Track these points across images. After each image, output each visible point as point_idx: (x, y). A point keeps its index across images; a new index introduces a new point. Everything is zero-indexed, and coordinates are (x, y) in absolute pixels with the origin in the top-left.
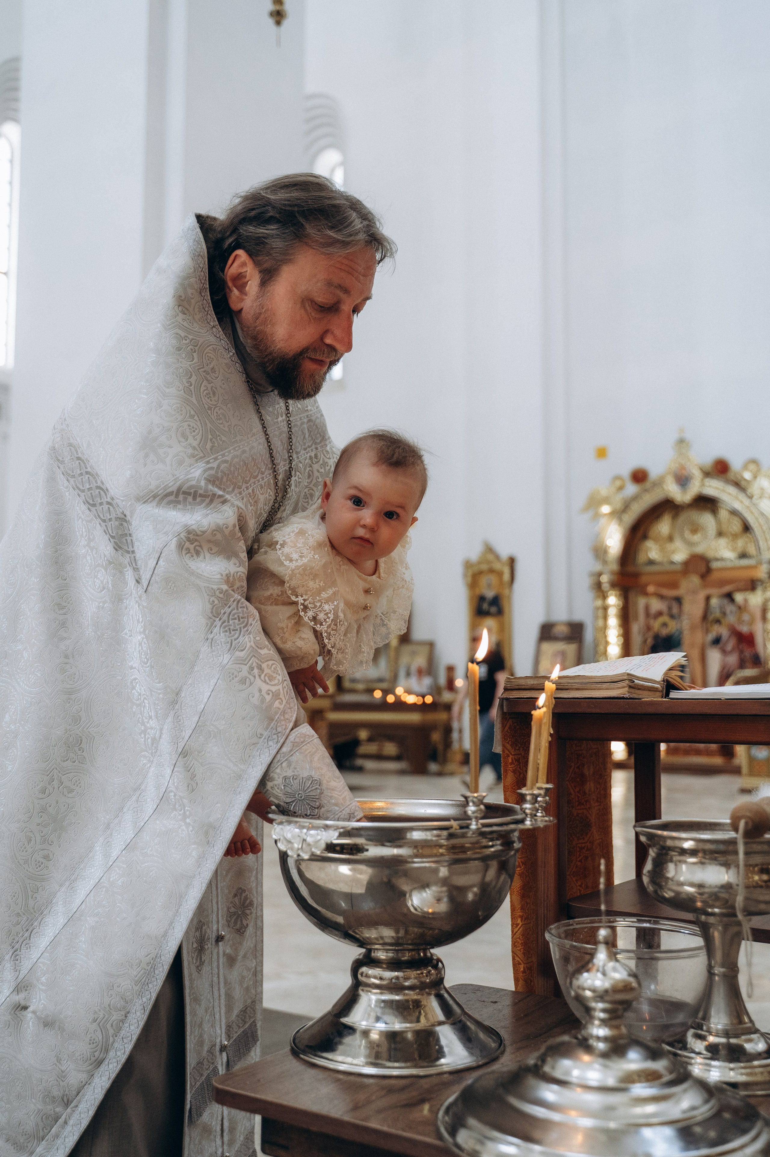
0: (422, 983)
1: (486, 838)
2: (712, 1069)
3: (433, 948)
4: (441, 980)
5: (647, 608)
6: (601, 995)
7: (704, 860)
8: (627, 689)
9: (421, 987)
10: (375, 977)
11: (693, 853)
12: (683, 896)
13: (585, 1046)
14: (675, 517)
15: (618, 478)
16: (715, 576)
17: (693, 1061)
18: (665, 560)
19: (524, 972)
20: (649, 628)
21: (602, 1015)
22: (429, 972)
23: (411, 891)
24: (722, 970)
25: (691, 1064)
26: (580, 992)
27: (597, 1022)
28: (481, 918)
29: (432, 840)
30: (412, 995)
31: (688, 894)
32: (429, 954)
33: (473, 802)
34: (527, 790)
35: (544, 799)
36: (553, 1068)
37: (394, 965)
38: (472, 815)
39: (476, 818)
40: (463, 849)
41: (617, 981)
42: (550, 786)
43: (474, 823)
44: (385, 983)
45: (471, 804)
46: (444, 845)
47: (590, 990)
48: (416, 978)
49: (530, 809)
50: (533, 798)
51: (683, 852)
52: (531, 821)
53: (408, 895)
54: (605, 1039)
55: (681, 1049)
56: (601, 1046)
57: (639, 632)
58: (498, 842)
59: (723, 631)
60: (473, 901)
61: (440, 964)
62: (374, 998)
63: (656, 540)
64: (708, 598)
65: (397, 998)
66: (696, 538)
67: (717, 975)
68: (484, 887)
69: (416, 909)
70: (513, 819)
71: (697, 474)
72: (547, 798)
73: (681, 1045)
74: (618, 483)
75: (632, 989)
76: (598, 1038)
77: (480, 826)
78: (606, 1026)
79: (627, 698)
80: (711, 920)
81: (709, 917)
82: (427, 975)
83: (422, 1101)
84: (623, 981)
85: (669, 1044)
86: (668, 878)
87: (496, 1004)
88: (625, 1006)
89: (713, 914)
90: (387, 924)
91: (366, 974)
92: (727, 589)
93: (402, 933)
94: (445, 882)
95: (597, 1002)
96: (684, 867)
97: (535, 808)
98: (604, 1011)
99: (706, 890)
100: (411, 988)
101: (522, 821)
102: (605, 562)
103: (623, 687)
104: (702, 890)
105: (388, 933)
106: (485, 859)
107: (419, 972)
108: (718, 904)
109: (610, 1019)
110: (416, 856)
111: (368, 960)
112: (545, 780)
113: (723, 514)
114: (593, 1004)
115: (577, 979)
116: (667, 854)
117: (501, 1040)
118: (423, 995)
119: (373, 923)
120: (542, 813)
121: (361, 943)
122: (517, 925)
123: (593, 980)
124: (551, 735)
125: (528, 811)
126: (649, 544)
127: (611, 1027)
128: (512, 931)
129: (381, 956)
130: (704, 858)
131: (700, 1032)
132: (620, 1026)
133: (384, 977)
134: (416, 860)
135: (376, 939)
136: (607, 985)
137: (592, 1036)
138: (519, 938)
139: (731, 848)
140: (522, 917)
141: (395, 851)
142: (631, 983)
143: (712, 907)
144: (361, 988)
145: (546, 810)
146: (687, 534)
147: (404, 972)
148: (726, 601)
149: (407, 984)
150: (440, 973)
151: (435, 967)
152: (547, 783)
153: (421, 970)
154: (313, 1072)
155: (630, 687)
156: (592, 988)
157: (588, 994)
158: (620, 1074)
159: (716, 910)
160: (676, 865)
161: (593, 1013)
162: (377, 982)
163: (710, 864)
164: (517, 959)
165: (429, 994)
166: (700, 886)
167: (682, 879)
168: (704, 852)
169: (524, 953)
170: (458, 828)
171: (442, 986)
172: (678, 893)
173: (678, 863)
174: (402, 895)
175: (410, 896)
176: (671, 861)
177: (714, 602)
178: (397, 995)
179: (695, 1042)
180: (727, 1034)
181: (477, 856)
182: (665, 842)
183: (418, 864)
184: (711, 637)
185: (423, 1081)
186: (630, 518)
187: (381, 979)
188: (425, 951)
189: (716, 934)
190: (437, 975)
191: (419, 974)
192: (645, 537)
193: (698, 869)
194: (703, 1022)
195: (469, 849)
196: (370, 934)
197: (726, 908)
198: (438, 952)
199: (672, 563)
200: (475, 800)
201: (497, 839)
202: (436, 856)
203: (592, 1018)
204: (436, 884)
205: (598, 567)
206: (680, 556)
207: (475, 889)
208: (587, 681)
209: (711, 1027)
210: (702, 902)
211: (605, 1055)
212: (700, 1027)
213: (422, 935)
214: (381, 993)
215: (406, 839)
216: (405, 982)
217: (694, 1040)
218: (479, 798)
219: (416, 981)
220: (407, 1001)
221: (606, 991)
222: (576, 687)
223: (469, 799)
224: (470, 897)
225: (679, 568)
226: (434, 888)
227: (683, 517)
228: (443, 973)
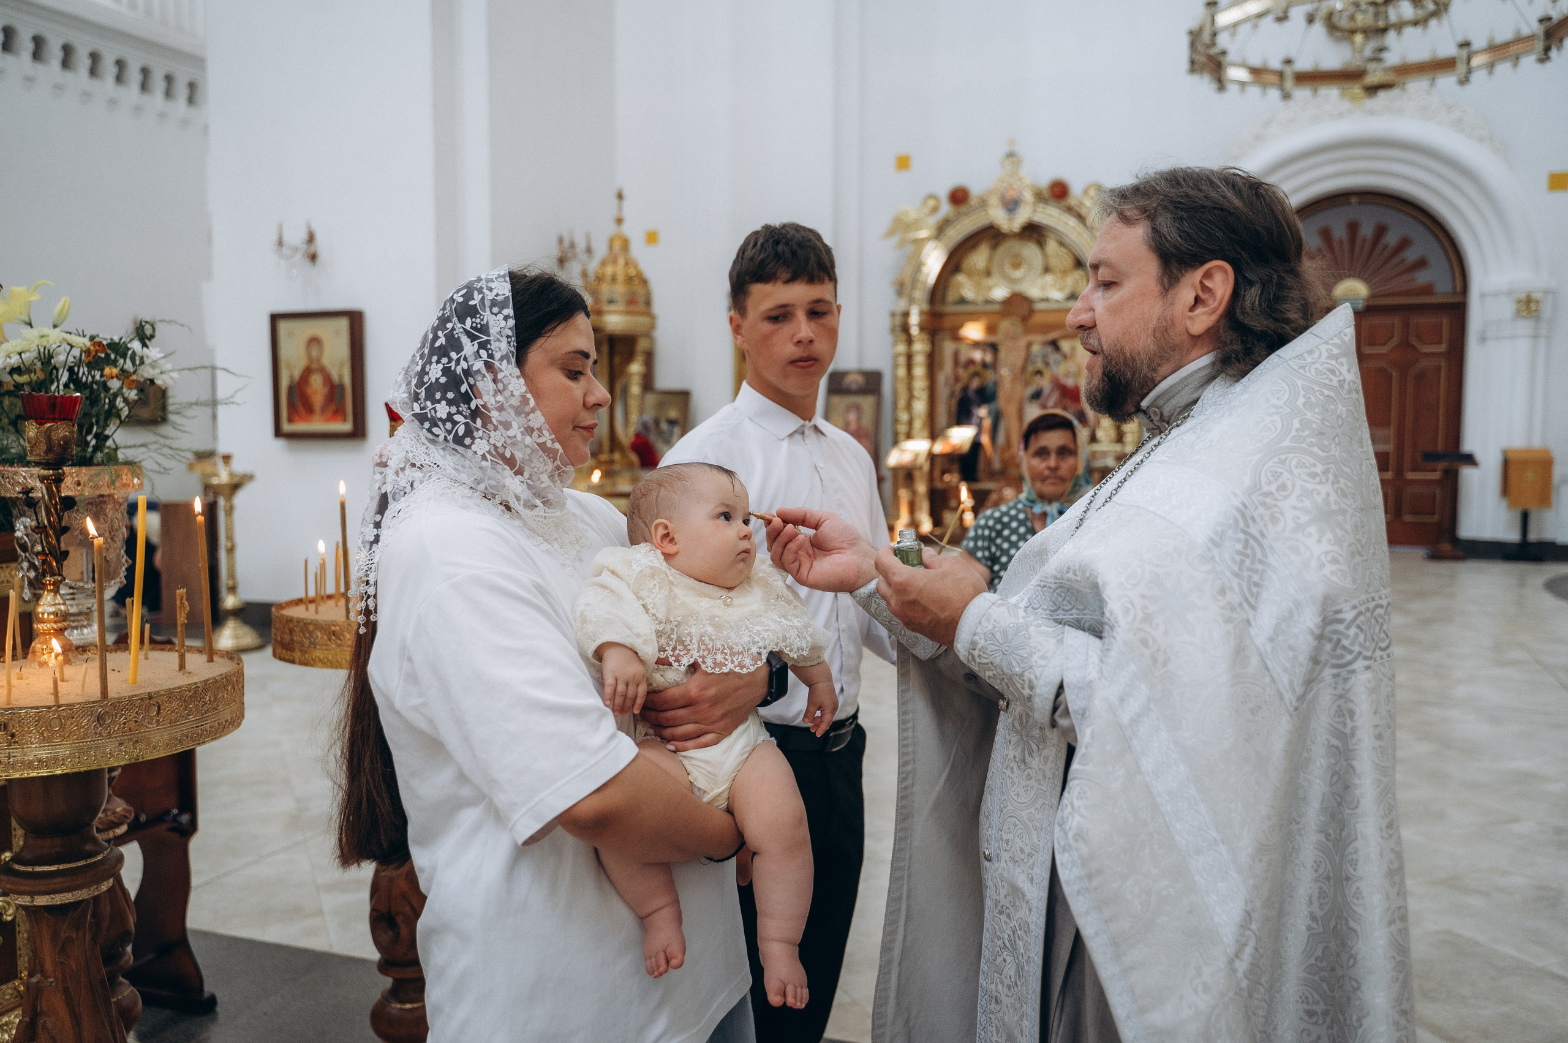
5: (956, 355)
14: (995, 247)
15: (931, 196)
16: (1037, 319)
18: (980, 299)
20: (957, 379)
57: (946, 384)
59: (1045, 383)
63: (970, 275)
64: (1029, 345)
66: (1018, 274)
71: (1028, 196)
74: (932, 203)
92: (1052, 336)
102: (911, 299)
113: (1052, 245)
126: (961, 278)
146: (1008, 269)
148: (1049, 349)
177: (1036, 348)
184: (1030, 390)
192: (957, 270)
199: (988, 302)
205: (902, 305)
206: (1000, 293)
225: (997, 307)
227: (1005, 249)
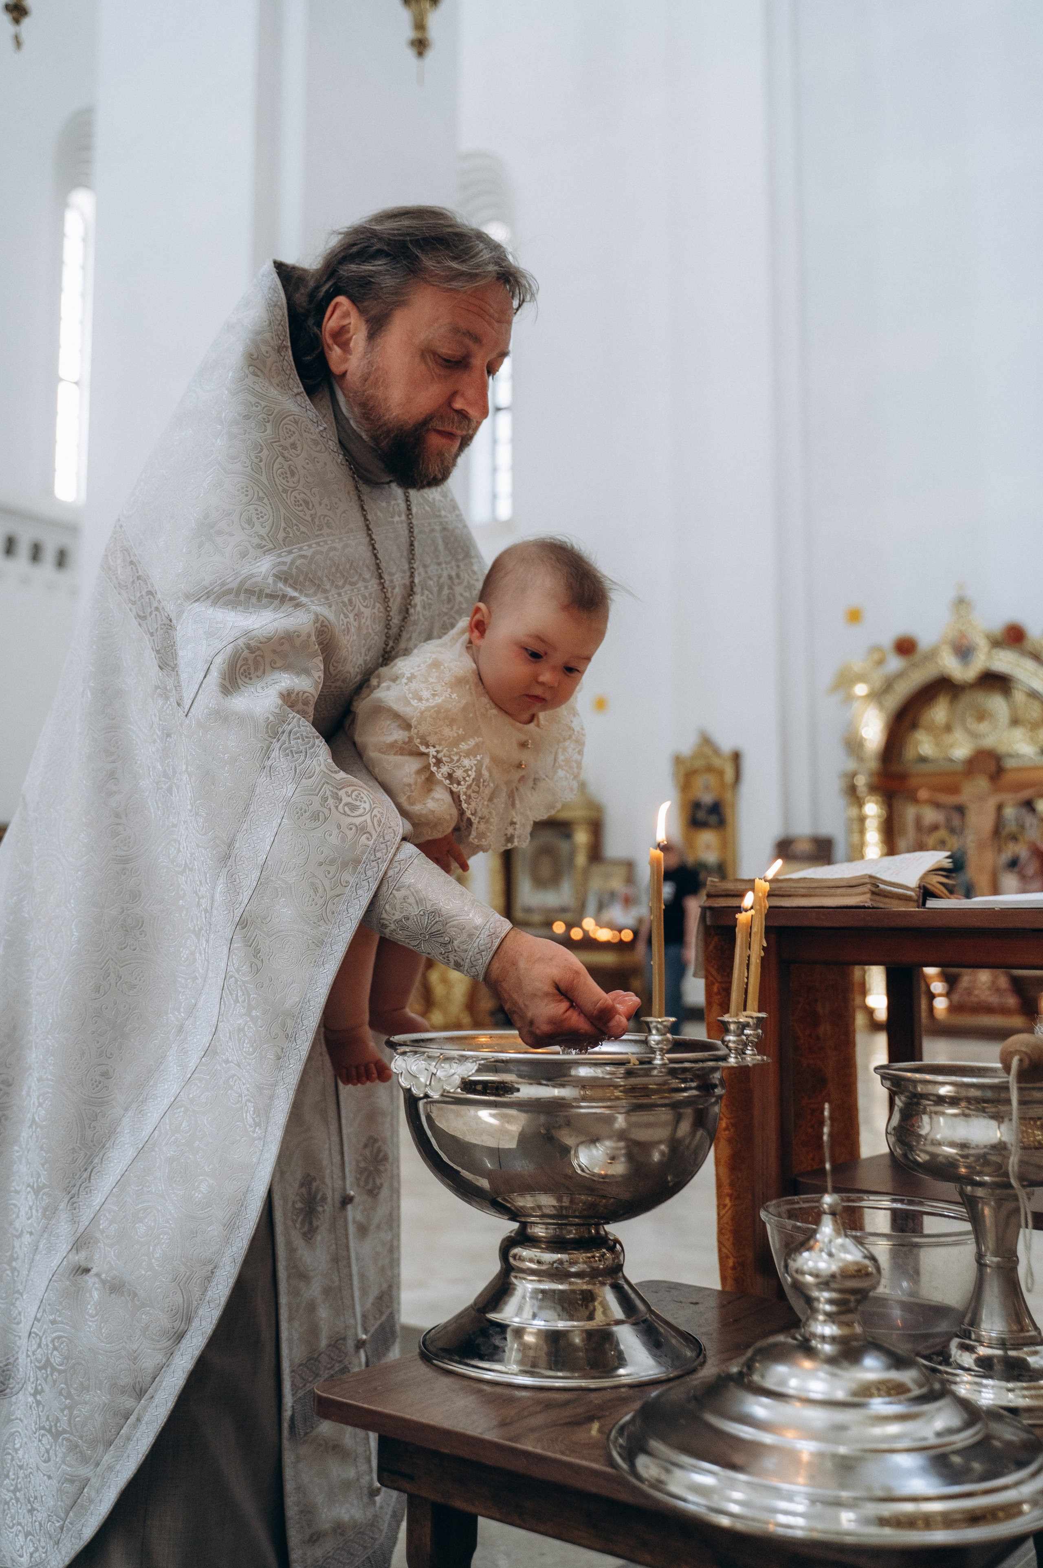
0: (593, 1269)
1: (677, 1078)
2: (984, 1390)
3: (608, 1223)
4: (619, 1267)
5: (919, 819)
6: (826, 1282)
7: (967, 1111)
8: (869, 895)
9: (593, 1275)
10: (531, 1261)
11: (953, 1101)
12: (940, 1159)
13: (807, 1349)
14: (954, 700)
15: (876, 649)
16: (1008, 778)
17: (958, 1379)
18: (942, 756)
19: (734, 1268)
20: (921, 846)
21: (828, 1308)
22: (603, 1255)
23: (578, 1146)
24: (996, 1259)
25: (955, 1383)
26: (799, 1277)
27: (821, 1317)
28: (671, 1184)
29: (603, 1078)
30: (581, 1284)
31: (947, 1157)
32: (602, 1232)
33: (657, 1029)
34: (731, 1017)
35: (756, 1032)
36: (763, 1376)
37: (557, 1244)
38: (656, 1046)
39: (661, 1050)
40: (645, 1091)
41: (848, 1264)
42: (763, 1015)
43: (659, 1057)
44: (544, 1267)
45: (654, 1032)
46: (621, 1086)
47: (811, 1274)
48: (585, 1263)
49: (734, 1042)
50: (738, 1028)
51: (941, 1100)
52: (736, 1058)
53: (573, 1152)
54: (833, 1340)
55: (940, 1364)
56: (827, 1348)
58: (694, 1084)
59: (1022, 850)
60: (660, 1163)
61: (618, 1246)
62: (530, 1286)
63: (929, 730)
64: (1000, 808)
65: (560, 1287)
66: (983, 727)
67: (989, 1266)
68: (675, 1144)
69: (583, 1170)
70: (713, 1055)
71: (983, 644)
72: (760, 1031)
73: (941, 1358)
74: (876, 656)
75: (868, 1274)
76: (823, 1338)
77: (667, 1061)
78: (833, 1322)
79: (869, 908)
80: (980, 1192)
81: (976, 1188)
82: (600, 1259)
83: (591, 1419)
84: (856, 1263)
85: (925, 1357)
86: (921, 1136)
87: (697, 1306)
88: (859, 1297)
89: (981, 1184)
90: (545, 1190)
91: (520, 1256)
92: (1026, 794)
93: (566, 1202)
94: (622, 1135)
95: (822, 1290)
96: (942, 1119)
97: (742, 1041)
98: (830, 1302)
99: (972, 1152)
100: (577, 1275)
101: (724, 1058)
102: (860, 759)
103: (864, 893)
104: (966, 1152)
105: (547, 1201)
106: (675, 1106)
107: (589, 1255)
108: (987, 1169)
109: (839, 1313)
110: (584, 1099)
111: (522, 1238)
112: (756, 1007)
113: (1019, 696)
114: (815, 1294)
115: (794, 1260)
116: (918, 1104)
117: (701, 1349)
118: (594, 1284)
119: (528, 1188)
120: (752, 1050)
121: (513, 1215)
122: (725, 1206)
123: (816, 1262)
124: (764, 948)
125: (731, 1045)
126: (919, 736)
127: (841, 1324)
128: (719, 1214)
129: (540, 1231)
130: (969, 1109)
131: (967, 1342)
132: (853, 1323)
133: (543, 1260)
134: (582, 1104)
135: (533, 1209)
136: (834, 1268)
137: (814, 1335)
138: (727, 1223)
139: (1003, 1095)
140: (730, 1196)
141: (556, 1092)
142: (867, 1267)
143: (980, 1173)
144: (513, 1274)
145: (760, 1047)
146: (971, 723)
147: (569, 1254)
148: (1024, 811)
149: (573, 1270)
150: (618, 1257)
151: (612, 1249)
152: (760, 1011)
153: (593, 1252)
154: (446, 1381)
155: (873, 893)
156: (815, 1272)
157: (809, 1279)
158: (853, 1386)
159: (987, 1178)
160: (931, 1118)
161: (816, 1304)
162: (534, 1266)
163: (977, 1117)
164: (724, 1250)
165: (603, 1284)
166: (964, 1146)
167: (939, 1137)
168: (968, 1100)
169: (734, 1244)
170: (637, 1062)
171: (620, 1274)
172: (933, 1156)
173: (933, 1115)
174: (565, 1151)
175: (576, 1152)
176: (924, 1113)
177: (1010, 812)
178: (561, 1284)
179: (961, 1356)
180: (1003, 1344)
181: (667, 1101)
182: (915, 1087)
183: (586, 1109)
184: (1005, 857)
185: (593, 1395)
186: (894, 700)
187: (539, 1262)
188: (597, 1225)
189: (987, 1211)
190: (614, 1259)
191: (589, 1258)
192: (914, 726)
193: (960, 1122)
194: (971, 1328)
195: (654, 1092)
196: (525, 1202)
197: (997, 1176)
198: (614, 1229)
199: (951, 760)
200: (659, 1026)
201: (692, 1081)
202: (610, 1100)
203: (814, 1311)
204: (610, 1138)
205: (851, 765)
206: (961, 751)
207: (663, 1147)
208: (816, 885)
209: (982, 1335)
210: (966, 1167)
211: (832, 1361)
212: (967, 1335)
213: (593, 1205)
214: (539, 1281)
215: (570, 1076)
216: (572, 1267)
217: (959, 1352)
218: (665, 1023)
219: (585, 1266)
220: (573, 1292)
221: (833, 1276)
222: (800, 893)
223: (652, 1026)
224: (656, 1157)
226: (608, 1143)
227: (966, 699)
228: (621, 1258)
